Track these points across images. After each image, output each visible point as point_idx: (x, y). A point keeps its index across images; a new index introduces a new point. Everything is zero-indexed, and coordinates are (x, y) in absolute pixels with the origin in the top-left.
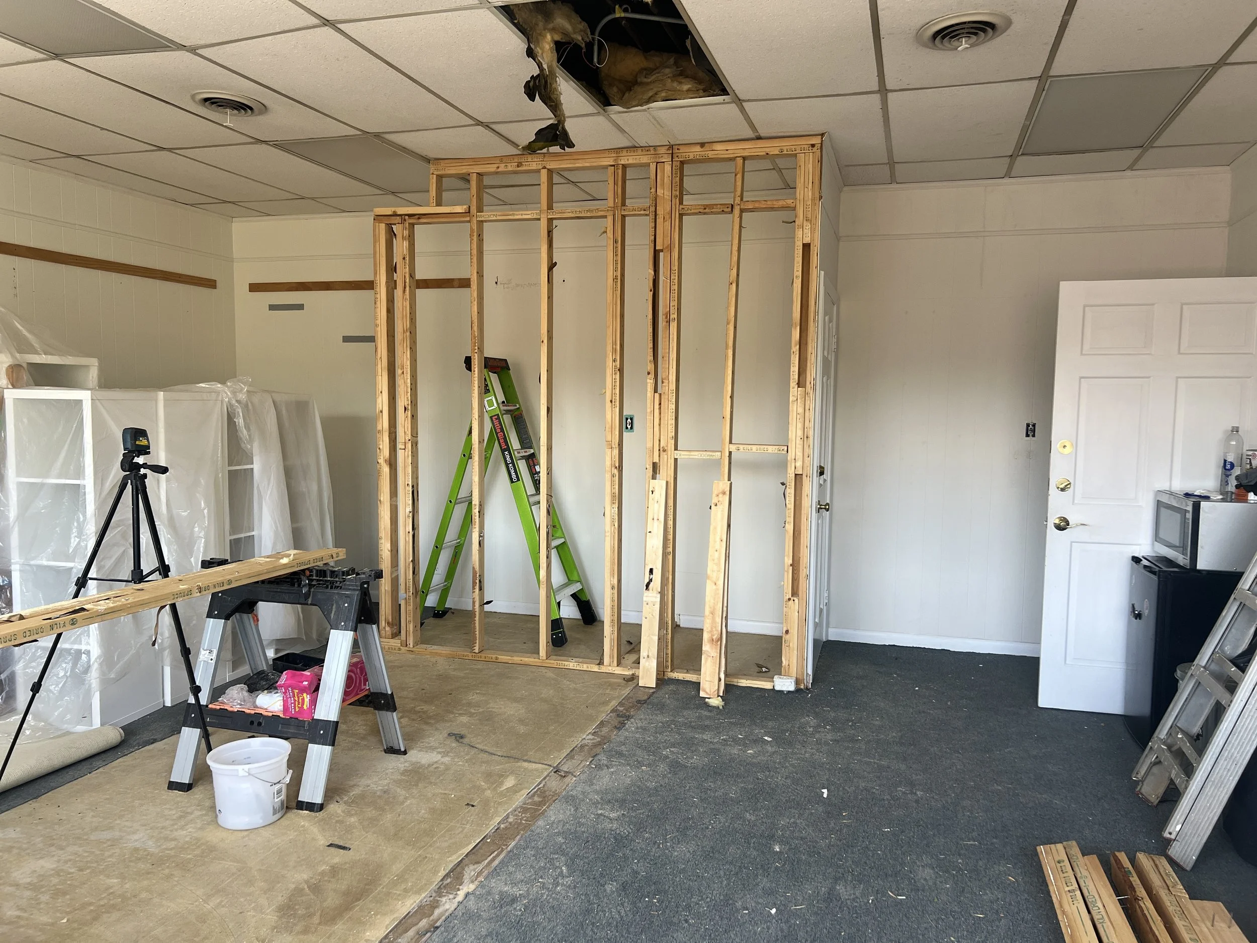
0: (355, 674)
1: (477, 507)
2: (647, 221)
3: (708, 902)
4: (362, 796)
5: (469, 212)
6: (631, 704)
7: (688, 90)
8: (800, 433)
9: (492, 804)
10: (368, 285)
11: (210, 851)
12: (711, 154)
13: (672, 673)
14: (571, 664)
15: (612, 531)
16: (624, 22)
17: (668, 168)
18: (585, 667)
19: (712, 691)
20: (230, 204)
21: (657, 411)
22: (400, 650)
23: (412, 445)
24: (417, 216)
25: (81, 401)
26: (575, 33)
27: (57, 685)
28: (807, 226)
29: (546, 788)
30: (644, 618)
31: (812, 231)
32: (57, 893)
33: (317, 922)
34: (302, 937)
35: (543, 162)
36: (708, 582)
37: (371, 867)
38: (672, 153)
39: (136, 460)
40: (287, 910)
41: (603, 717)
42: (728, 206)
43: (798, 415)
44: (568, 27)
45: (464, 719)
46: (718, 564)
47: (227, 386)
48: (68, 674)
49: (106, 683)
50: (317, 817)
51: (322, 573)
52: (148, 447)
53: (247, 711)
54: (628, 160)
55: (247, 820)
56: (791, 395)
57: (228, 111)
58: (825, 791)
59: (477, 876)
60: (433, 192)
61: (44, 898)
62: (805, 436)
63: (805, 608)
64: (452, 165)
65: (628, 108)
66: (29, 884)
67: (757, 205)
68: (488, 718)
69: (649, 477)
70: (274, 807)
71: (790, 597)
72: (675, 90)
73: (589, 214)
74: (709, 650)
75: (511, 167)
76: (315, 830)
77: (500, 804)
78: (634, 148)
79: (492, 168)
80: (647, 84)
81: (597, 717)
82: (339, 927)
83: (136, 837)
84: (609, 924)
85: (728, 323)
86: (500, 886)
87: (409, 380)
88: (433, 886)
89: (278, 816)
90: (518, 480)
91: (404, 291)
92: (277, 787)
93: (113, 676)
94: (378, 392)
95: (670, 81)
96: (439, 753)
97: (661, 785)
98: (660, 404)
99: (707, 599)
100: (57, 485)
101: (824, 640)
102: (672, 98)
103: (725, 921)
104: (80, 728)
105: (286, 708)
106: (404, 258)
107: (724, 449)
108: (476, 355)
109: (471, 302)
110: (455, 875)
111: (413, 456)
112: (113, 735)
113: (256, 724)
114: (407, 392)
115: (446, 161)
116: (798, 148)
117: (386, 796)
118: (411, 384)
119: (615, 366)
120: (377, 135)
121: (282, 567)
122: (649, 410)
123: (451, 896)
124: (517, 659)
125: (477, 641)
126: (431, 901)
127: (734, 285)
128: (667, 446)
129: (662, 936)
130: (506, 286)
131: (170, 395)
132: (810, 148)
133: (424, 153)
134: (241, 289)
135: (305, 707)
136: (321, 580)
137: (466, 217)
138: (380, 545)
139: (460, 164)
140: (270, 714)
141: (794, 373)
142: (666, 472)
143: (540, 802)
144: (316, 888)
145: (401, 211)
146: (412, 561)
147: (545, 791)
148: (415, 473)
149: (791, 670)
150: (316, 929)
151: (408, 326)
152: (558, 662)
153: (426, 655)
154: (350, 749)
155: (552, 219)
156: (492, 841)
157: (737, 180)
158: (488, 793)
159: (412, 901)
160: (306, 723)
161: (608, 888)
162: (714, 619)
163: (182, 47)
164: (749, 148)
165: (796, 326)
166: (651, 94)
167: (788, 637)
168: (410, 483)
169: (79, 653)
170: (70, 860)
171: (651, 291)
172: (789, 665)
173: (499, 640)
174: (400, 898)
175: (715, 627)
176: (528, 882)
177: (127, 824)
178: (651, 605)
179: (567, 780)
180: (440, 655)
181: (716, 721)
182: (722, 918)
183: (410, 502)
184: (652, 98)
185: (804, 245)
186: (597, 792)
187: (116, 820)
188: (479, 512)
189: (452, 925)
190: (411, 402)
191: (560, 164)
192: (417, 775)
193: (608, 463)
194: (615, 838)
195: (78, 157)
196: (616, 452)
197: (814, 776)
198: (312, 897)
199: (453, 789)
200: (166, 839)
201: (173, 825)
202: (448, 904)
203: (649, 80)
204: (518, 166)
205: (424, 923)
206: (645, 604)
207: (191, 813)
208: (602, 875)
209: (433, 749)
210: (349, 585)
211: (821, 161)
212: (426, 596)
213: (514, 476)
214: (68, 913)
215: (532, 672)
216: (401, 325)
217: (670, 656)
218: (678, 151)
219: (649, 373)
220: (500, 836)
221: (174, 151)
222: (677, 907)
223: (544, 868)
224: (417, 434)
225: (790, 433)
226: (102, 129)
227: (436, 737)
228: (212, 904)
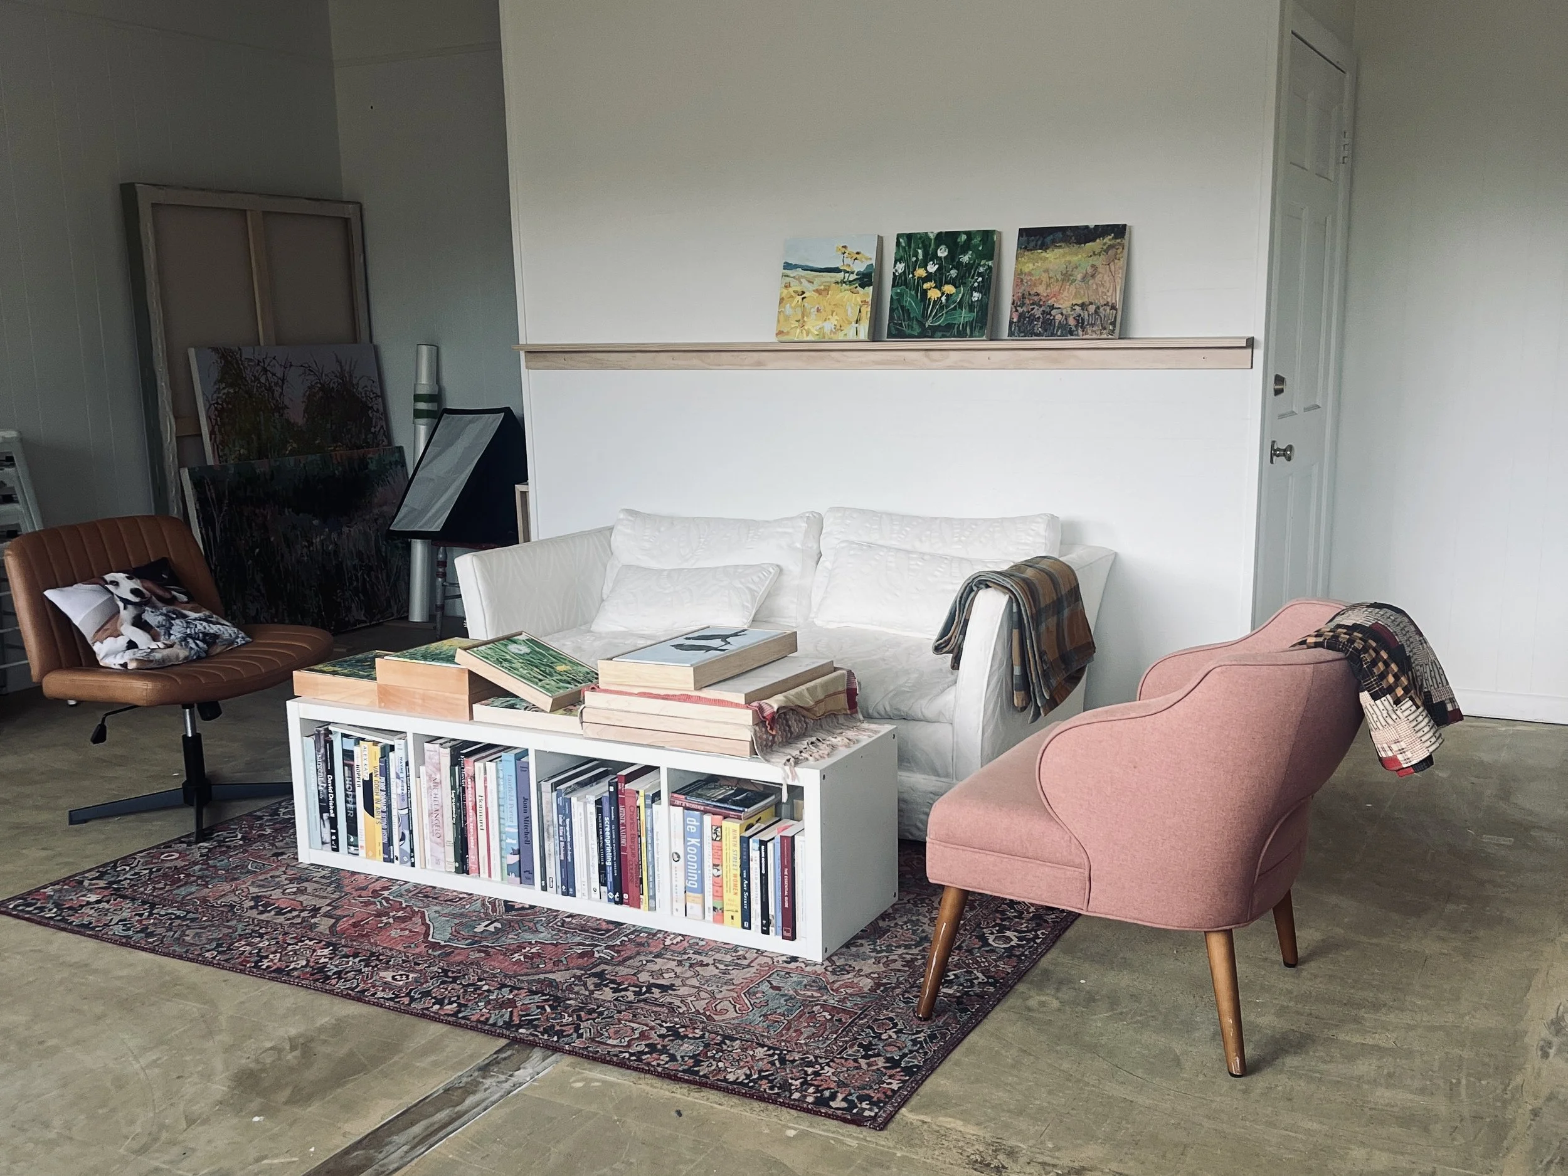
33: (284, 1099)
34: (251, 1119)
40: (246, 1081)
82: (312, 1111)
88: (480, 1061)
126: (467, 1083)
144: (302, 1050)
150: (278, 1109)
159: (437, 1081)
174: (421, 1074)
198: (293, 1062)
228: (143, 1062)
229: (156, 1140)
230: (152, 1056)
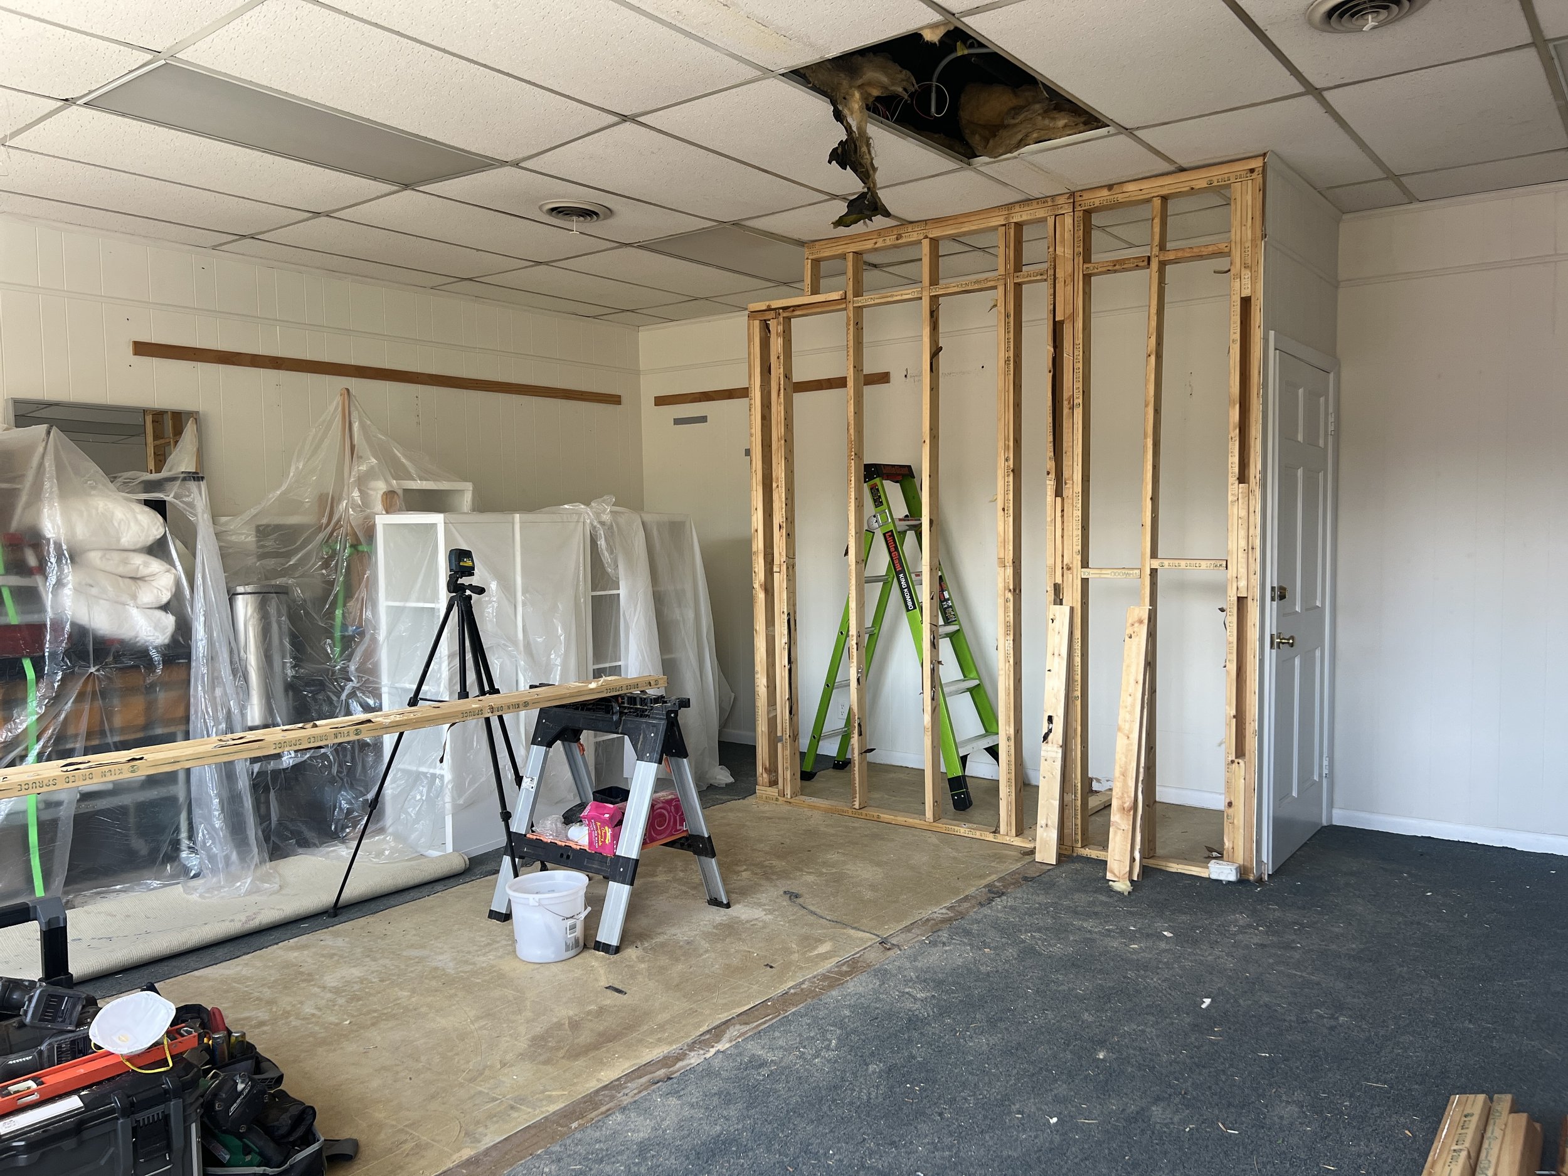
0: (668, 813)
1: (855, 638)
2: (1045, 288)
3: (978, 1099)
4: (663, 945)
5: (845, 298)
6: (1014, 881)
7: (1065, 126)
8: (1243, 543)
9: (793, 968)
10: (744, 393)
11: (499, 978)
12: (1121, 198)
13: (1082, 850)
14: (962, 830)
15: (1007, 668)
16: (973, 59)
17: (1068, 220)
18: (978, 835)
19: (1122, 874)
20: (628, 313)
21: (1059, 519)
22: (777, 800)
23: (788, 568)
24: (792, 308)
25: (436, 524)
26: (893, 84)
27: (414, 808)
28: (1246, 274)
29: (861, 959)
30: (1041, 778)
31: (1254, 280)
32: (355, 998)
33: (561, 1055)
34: (541, 1066)
35: (924, 231)
36: (1119, 734)
37: (638, 1013)
38: (1074, 202)
39: (460, 581)
40: (539, 1042)
41: (971, 891)
42: (1143, 259)
43: (1240, 521)
44: (884, 79)
45: (810, 878)
46: (1131, 713)
47: (591, 508)
48: (424, 798)
49: (457, 811)
50: (609, 959)
51: (632, 700)
52: (473, 568)
53: (559, 843)
54: (1021, 216)
55: (539, 952)
56: (1230, 494)
57: (575, 218)
58: (1208, 1001)
59: (739, 1037)
60: (808, 280)
61: (341, 1001)
62: (1250, 547)
63: (1253, 774)
64: (828, 246)
65: (995, 157)
66: (334, 987)
67: (1180, 254)
68: (838, 879)
69: (1050, 602)
70: (566, 943)
71: (1234, 758)
72: (1047, 128)
73: (976, 287)
74: (1119, 821)
75: (890, 240)
76: (602, 972)
77: (801, 968)
78: (1027, 201)
79: (869, 245)
80: (1015, 125)
81: (964, 891)
82: (580, 1063)
83: (440, 957)
84: (851, 1103)
85: (1146, 406)
86: (756, 1049)
87: (784, 494)
88: (689, 1040)
89: (571, 953)
90: (915, 608)
91: (779, 395)
92: (570, 922)
93: (461, 802)
94: (753, 509)
95: (1040, 118)
96: (765, 910)
97: (997, 971)
98: (1063, 511)
99: (1117, 757)
100: (416, 609)
101: (1325, 823)
102: (1046, 138)
103: (988, 1122)
104: (434, 853)
105: (591, 843)
106: (778, 358)
107: (1144, 566)
108: (853, 462)
109: (848, 402)
110: (717, 1032)
111: (788, 580)
112: (458, 863)
113: (565, 856)
114: (782, 508)
115: (822, 243)
116: (1232, 177)
117: (687, 947)
118: (786, 499)
119: (1008, 466)
120: (735, 224)
121: (587, 692)
122: (1049, 519)
123: (702, 1052)
124: (901, 819)
125: (858, 795)
126: (678, 1054)
127: (1153, 358)
128: (1072, 563)
129: (904, 1125)
130: (916, 379)
131: (530, 517)
132: (1248, 175)
133: (796, 237)
134: (647, 402)
135: (607, 842)
136: (632, 708)
137: (842, 304)
138: (756, 680)
139: (835, 244)
140: (578, 847)
141: (1233, 466)
142: (1072, 596)
143: (846, 972)
144: (575, 1025)
145: (776, 304)
146: (788, 699)
147: (858, 962)
148: (792, 600)
149: (1236, 855)
150: (557, 1061)
151: (783, 434)
152: (947, 826)
153: (804, 807)
154: (676, 897)
155: (937, 297)
156: (774, 1005)
157: (1154, 225)
158: (795, 957)
159: (660, 1051)
160: (609, 859)
161: (871, 1068)
162: (1125, 782)
163: (504, 163)
164: (1168, 185)
165: (1234, 405)
166: (1019, 136)
167: (1231, 811)
168: (785, 610)
169: (434, 776)
170: (377, 971)
171: (1050, 372)
172: (1233, 848)
173: (894, 798)
174: (650, 1046)
175: (1127, 793)
176: (788, 1050)
177: (440, 945)
178: (1050, 761)
179: (890, 953)
180: (818, 808)
181: (1111, 909)
182: (985, 1117)
183: (786, 632)
184: (1023, 142)
185: (1242, 299)
186: (916, 969)
187: (431, 940)
188: (857, 644)
189: (686, 1078)
190: (787, 519)
191: (943, 231)
192: (731, 930)
193: (1001, 585)
194: (910, 1020)
195: (470, 279)
196: (1010, 571)
197: (1204, 982)
198: (569, 1033)
199: (760, 948)
200: (466, 962)
201: (477, 951)
202: (694, 1059)
203: (1017, 121)
204: (897, 239)
205: (661, 1073)
206: (1042, 759)
207: (498, 942)
208: (872, 1054)
209: (760, 905)
210: (657, 714)
211: (1264, 190)
212: (818, 742)
213: (910, 603)
214: (353, 1016)
215: (914, 835)
216: (778, 431)
217: (1079, 827)
218: (1080, 199)
219: (1048, 473)
220: (786, 999)
221: (553, 264)
222: (939, 1098)
223: (813, 1038)
224: (794, 555)
225: (1230, 543)
226: (478, 250)
227: (771, 893)
228: (477, 1025)
229: (481, 1074)
230: (482, 1023)
